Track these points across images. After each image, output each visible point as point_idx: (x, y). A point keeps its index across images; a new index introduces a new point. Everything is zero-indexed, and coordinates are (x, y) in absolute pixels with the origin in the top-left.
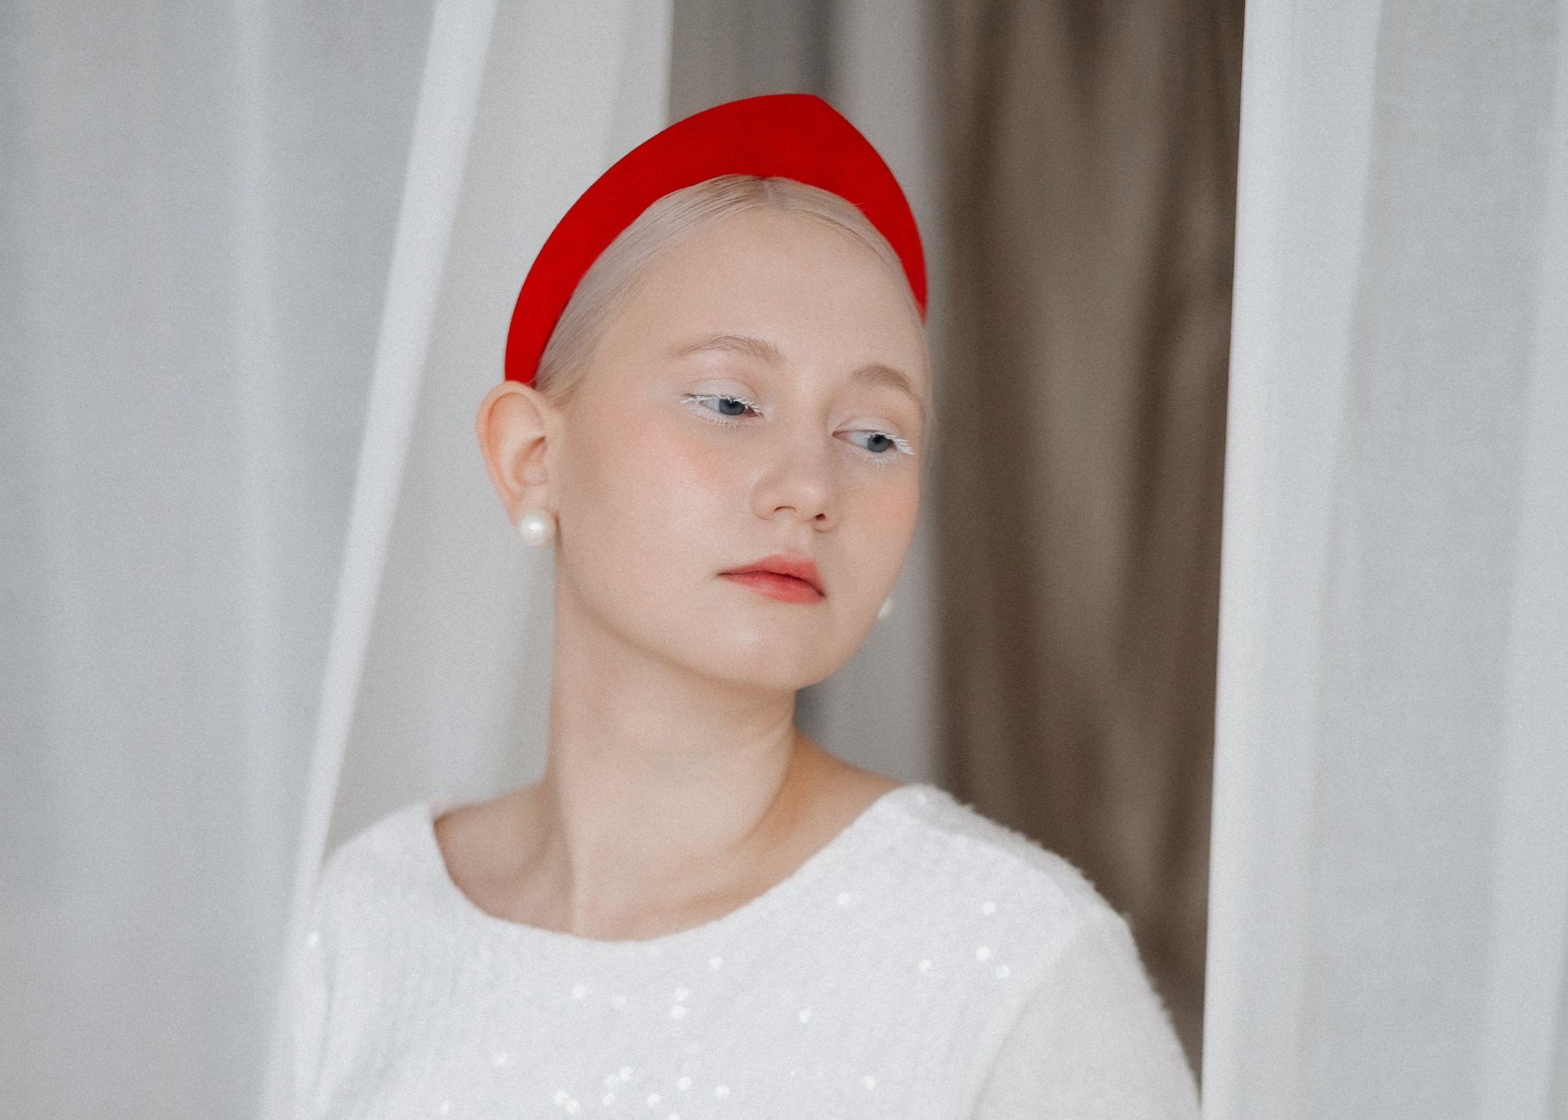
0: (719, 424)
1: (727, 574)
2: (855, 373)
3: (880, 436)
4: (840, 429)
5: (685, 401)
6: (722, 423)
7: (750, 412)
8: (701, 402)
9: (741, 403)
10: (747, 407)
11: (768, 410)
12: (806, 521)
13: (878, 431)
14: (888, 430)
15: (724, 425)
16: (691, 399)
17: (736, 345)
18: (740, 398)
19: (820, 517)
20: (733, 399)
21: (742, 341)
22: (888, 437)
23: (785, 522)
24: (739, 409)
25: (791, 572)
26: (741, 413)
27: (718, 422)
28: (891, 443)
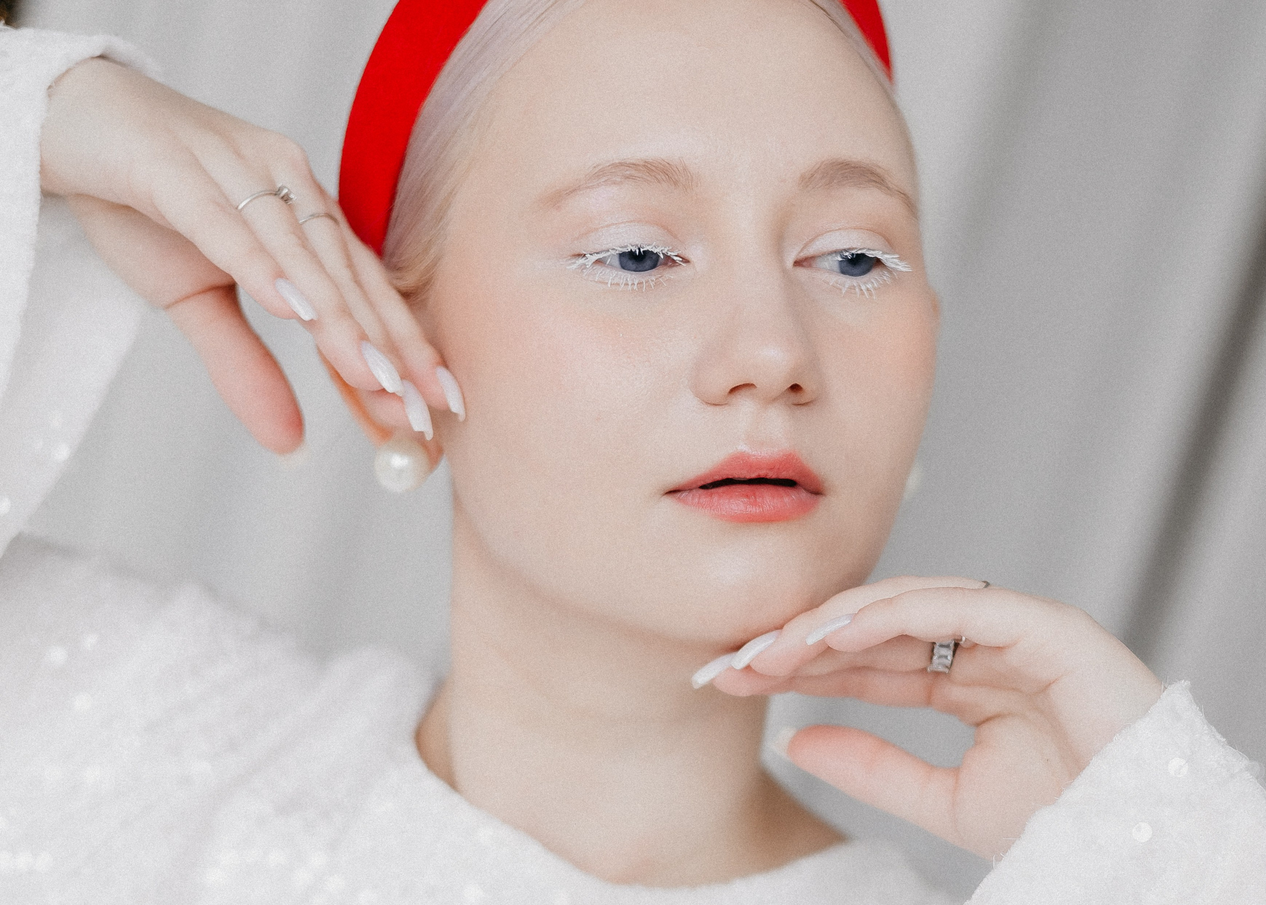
0: (630, 288)
1: (673, 492)
2: (803, 177)
3: (857, 255)
4: (803, 255)
5: (574, 266)
6: (633, 284)
7: (669, 261)
8: (598, 261)
9: (652, 252)
10: (662, 256)
11: (695, 253)
12: (775, 400)
13: (853, 249)
14: (869, 243)
15: (635, 287)
16: (581, 261)
17: (628, 172)
18: (649, 245)
19: (795, 388)
20: (639, 249)
21: (634, 166)
22: (870, 254)
23: (745, 405)
24: (648, 263)
25: (762, 473)
26: (654, 266)
27: (627, 284)
28: (877, 262)
